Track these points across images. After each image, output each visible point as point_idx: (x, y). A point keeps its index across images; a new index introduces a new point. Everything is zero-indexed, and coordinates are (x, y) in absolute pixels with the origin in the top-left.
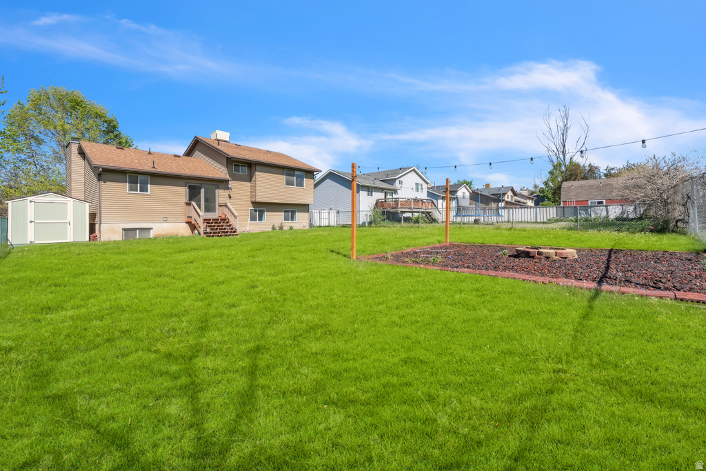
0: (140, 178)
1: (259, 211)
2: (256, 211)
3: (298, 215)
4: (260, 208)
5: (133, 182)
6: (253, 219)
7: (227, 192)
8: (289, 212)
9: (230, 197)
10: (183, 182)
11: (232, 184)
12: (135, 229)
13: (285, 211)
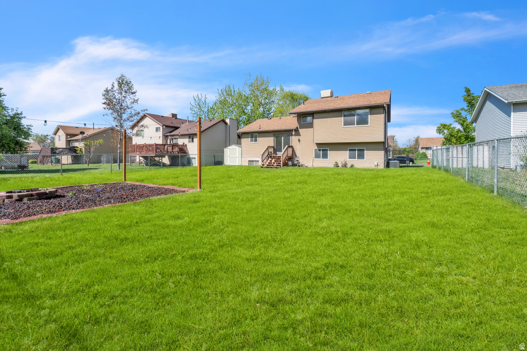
0: (254, 134)
1: (323, 150)
2: (320, 150)
3: (367, 153)
4: (324, 149)
5: (252, 137)
6: (317, 156)
7: (297, 137)
8: (355, 150)
9: (299, 141)
10: (272, 134)
11: (301, 131)
12: (253, 161)
13: (350, 150)
